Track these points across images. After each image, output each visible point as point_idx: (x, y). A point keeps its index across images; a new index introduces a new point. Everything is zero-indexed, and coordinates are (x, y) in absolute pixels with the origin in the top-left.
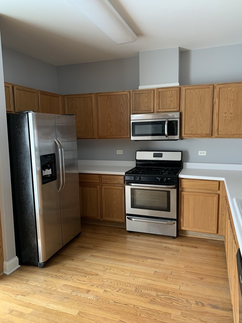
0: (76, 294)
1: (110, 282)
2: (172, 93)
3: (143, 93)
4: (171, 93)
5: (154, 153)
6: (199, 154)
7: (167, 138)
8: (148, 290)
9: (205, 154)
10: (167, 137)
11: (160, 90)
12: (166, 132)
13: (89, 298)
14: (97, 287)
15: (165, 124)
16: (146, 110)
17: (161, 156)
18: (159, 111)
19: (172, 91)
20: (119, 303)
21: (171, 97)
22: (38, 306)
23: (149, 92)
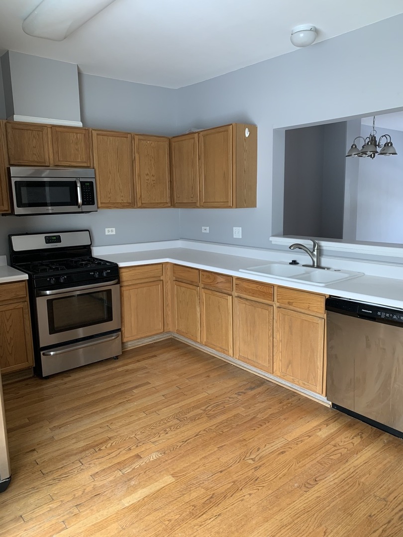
0: (131, 469)
1: (139, 433)
2: (77, 137)
3: (27, 130)
4: (75, 137)
5: (45, 237)
6: (107, 233)
7: (80, 210)
8: (189, 413)
9: (114, 233)
10: (79, 207)
11: (58, 129)
12: (80, 200)
13: (152, 459)
14: (137, 446)
15: (76, 187)
16: (36, 160)
17: (58, 240)
18: (60, 164)
19: (77, 133)
20: (189, 439)
21: (77, 144)
22: (115, 515)
23: (40, 129)
